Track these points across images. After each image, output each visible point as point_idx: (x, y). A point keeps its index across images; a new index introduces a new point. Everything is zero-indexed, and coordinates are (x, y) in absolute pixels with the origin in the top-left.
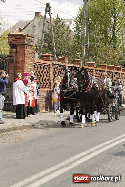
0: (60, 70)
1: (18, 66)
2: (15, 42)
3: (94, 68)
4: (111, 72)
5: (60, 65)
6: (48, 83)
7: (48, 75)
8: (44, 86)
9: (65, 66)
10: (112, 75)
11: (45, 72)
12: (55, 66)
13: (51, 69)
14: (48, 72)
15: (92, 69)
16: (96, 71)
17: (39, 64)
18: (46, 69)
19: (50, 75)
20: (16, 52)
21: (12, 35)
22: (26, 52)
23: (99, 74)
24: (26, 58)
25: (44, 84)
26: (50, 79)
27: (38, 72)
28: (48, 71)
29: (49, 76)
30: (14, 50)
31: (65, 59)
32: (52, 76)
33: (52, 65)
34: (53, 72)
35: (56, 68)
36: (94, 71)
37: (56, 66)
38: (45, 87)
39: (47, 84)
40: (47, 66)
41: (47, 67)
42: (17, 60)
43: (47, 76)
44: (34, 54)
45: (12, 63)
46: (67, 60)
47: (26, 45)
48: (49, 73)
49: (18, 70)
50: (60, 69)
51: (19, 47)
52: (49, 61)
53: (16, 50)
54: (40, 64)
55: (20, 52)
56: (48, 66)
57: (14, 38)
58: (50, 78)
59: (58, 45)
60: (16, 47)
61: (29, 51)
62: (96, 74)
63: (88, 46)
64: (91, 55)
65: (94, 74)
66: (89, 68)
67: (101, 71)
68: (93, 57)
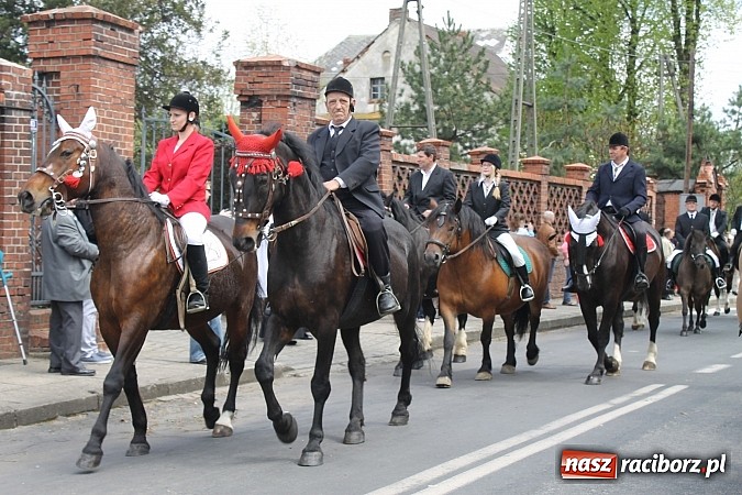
2: (258, 90)
3: (544, 177)
12: (402, 169)
13: (388, 178)
15: (535, 182)
16: (552, 188)
20: (260, 121)
21: (249, 66)
23: (561, 199)
30: (255, 115)
31: (440, 148)
33: (390, 167)
35: (404, 178)
36: (544, 186)
37: (407, 168)
47: (291, 96)
51: (268, 104)
53: (260, 116)
57: (253, 74)
59: (446, 107)
60: (260, 103)
61: (305, 119)
62: (552, 195)
63: (532, 106)
64: (551, 138)
65: (544, 197)
66: (527, 176)
67: (568, 187)
68: (560, 146)
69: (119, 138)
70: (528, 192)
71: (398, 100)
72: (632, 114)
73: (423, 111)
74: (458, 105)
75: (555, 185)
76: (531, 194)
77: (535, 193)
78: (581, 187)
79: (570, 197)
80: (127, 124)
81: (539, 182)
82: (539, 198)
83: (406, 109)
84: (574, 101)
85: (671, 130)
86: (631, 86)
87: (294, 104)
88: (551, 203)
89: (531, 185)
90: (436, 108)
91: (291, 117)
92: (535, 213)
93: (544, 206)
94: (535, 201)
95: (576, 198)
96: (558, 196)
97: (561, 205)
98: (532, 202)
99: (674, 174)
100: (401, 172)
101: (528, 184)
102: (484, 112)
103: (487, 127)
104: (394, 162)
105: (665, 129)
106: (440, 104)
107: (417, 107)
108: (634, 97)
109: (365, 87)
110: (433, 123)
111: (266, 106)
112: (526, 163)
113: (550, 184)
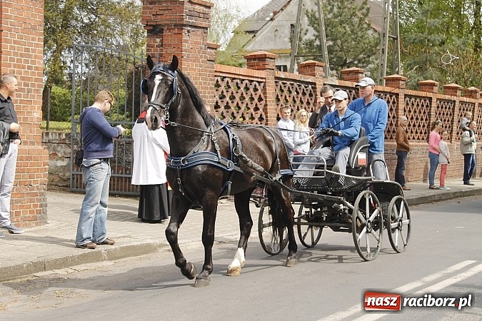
0: (300, 95)
2: (160, 20)
3: (401, 91)
4: (448, 101)
5: (299, 81)
7: (261, 107)
9: (315, 84)
10: (452, 107)
11: (252, 99)
12: (284, 83)
13: (271, 91)
14: (260, 99)
15: (394, 94)
16: (408, 99)
17: (233, 76)
18: (256, 90)
19: (266, 105)
20: (162, 45)
21: (152, 1)
22: (185, 46)
23: (415, 106)
24: (186, 60)
26: (267, 117)
27: (228, 99)
28: (262, 97)
29: (265, 110)
30: (158, 40)
31: (316, 68)
32: (273, 110)
33: (273, 81)
34: (278, 100)
35: (286, 90)
36: (401, 97)
37: (288, 83)
40: (259, 82)
41: (258, 87)
43: (256, 109)
44: (213, 51)
46: (321, 69)
48: (263, 102)
50: (301, 92)
51: (168, 31)
52: (264, 72)
53: (162, 41)
54: (235, 79)
55: (170, 45)
56: (263, 84)
57: (156, 8)
58: (266, 113)
59: (339, 42)
60: (161, 31)
61: (198, 43)
62: (408, 104)
63: (397, 39)
64: (415, 63)
65: (402, 106)
66: (388, 89)
67: (421, 97)
68: (422, 69)
69: (30, 56)
71: (305, 38)
72: (478, 46)
73: (320, 48)
74: (346, 41)
75: (410, 96)
76: (391, 103)
77: (394, 103)
78: (431, 98)
79: (423, 106)
80: (37, 45)
81: (397, 95)
82: (397, 106)
83: (310, 44)
84: (432, 37)
86: (477, 26)
87: (188, 31)
88: (407, 110)
89: (391, 96)
90: (331, 43)
91: (186, 41)
92: (394, 117)
93: (401, 112)
94: (394, 109)
95: (427, 106)
96: (413, 105)
97: (415, 112)
100: (283, 86)
101: (388, 95)
102: (366, 45)
103: (369, 56)
104: (276, 78)
106: (334, 40)
107: (317, 42)
108: (479, 34)
109: (287, 31)
110: (326, 53)
111: (166, 33)
112: (387, 80)
113: (406, 96)
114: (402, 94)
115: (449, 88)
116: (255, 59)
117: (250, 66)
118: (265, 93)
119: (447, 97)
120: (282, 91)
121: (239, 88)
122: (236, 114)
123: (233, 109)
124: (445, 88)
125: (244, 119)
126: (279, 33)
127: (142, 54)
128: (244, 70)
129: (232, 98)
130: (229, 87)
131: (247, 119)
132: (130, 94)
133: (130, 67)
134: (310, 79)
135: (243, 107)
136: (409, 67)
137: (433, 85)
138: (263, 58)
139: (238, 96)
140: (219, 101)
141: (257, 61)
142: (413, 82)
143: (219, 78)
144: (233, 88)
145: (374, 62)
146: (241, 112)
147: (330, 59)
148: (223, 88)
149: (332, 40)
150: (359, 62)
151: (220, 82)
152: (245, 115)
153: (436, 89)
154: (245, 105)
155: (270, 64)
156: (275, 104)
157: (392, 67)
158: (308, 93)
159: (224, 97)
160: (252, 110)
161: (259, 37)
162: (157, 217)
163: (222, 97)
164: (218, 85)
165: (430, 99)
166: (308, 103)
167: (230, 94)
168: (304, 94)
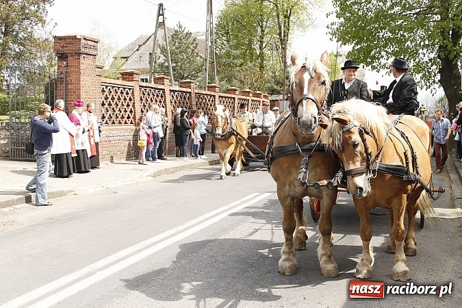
0: (155, 97)
1: (70, 89)
2: (65, 50)
3: (217, 94)
4: (245, 100)
5: (156, 89)
6: (132, 116)
7: (131, 104)
8: (123, 122)
9: (164, 90)
11: (125, 99)
13: (137, 94)
14: (130, 100)
15: (212, 95)
17: (113, 85)
18: (127, 94)
19: (134, 103)
20: (67, 66)
21: (60, 38)
22: (82, 67)
25: (123, 117)
26: (135, 110)
27: (110, 99)
28: (132, 98)
29: (134, 106)
30: (65, 63)
31: (165, 80)
32: (138, 106)
33: (138, 88)
34: (141, 100)
35: (146, 94)
36: (217, 97)
37: (148, 89)
38: (126, 123)
39: (129, 117)
40: (130, 89)
41: (129, 92)
42: (68, 79)
43: (128, 105)
44: (100, 70)
45: (61, 84)
46: (168, 81)
47: (82, 54)
48: (132, 101)
49: (72, 95)
50: (155, 95)
52: (132, 82)
53: (67, 63)
54: (114, 87)
55: (72, 66)
56: (132, 90)
58: (134, 108)
59: (179, 64)
60: (67, 57)
61: (91, 65)
63: (214, 62)
64: (226, 77)
65: (217, 102)
66: (209, 93)
67: (228, 98)
68: (229, 81)
70: (209, 101)
71: (158, 61)
72: (262, 67)
73: (167, 67)
75: (222, 97)
77: (212, 101)
79: (230, 103)
81: (214, 96)
83: (161, 65)
84: (235, 61)
85: (277, 74)
86: (262, 55)
87: (84, 57)
89: (211, 97)
90: (174, 65)
91: (83, 63)
94: (213, 104)
95: (232, 103)
98: (211, 105)
99: (278, 93)
100: (144, 91)
101: (209, 97)
102: (196, 66)
103: (198, 73)
104: (140, 86)
105: (275, 73)
107: (166, 64)
108: (263, 60)
109: (147, 57)
110: (171, 71)
111: (70, 58)
112: (208, 87)
113: (220, 97)
114: (217, 96)
115: (245, 92)
116: (126, 75)
117: (124, 79)
118: (133, 96)
119: (244, 97)
120: (144, 94)
121: (117, 93)
122: (115, 109)
123: (113, 106)
124: (243, 92)
125: (121, 112)
126: (142, 58)
127: (54, 72)
128: (120, 82)
129: (113, 99)
130: (111, 92)
131: (122, 112)
132: (47, 97)
133: (47, 80)
134: (161, 87)
135: (120, 104)
136: (222, 80)
137: (236, 90)
138: (131, 74)
139: (116, 98)
140: (105, 101)
141: (128, 76)
142: (224, 88)
143: (104, 87)
144: (113, 93)
145: (201, 76)
146: (118, 107)
147: (174, 75)
148: (107, 93)
149: (175, 63)
150: (192, 76)
151: (105, 89)
152: (121, 109)
153: (237, 93)
154: (121, 103)
155: (136, 77)
156: (139, 102)
157: (212, 79)
158: (160, 95)
159: (108, 98)
160: (125, 106)
161: (130, 60)
162: (66, 174)
163: (106, 98)
164: (103, 91)
165: (234, 98)
166: (160, 102)
167: (111, 96)
168: (158, 96)
